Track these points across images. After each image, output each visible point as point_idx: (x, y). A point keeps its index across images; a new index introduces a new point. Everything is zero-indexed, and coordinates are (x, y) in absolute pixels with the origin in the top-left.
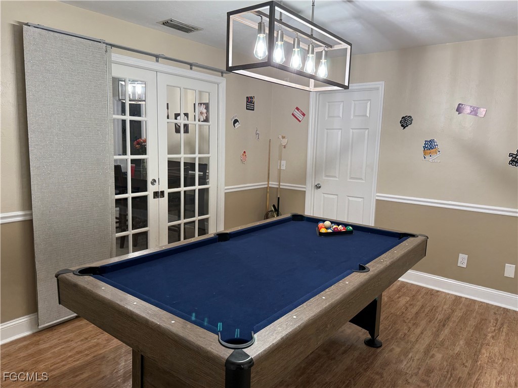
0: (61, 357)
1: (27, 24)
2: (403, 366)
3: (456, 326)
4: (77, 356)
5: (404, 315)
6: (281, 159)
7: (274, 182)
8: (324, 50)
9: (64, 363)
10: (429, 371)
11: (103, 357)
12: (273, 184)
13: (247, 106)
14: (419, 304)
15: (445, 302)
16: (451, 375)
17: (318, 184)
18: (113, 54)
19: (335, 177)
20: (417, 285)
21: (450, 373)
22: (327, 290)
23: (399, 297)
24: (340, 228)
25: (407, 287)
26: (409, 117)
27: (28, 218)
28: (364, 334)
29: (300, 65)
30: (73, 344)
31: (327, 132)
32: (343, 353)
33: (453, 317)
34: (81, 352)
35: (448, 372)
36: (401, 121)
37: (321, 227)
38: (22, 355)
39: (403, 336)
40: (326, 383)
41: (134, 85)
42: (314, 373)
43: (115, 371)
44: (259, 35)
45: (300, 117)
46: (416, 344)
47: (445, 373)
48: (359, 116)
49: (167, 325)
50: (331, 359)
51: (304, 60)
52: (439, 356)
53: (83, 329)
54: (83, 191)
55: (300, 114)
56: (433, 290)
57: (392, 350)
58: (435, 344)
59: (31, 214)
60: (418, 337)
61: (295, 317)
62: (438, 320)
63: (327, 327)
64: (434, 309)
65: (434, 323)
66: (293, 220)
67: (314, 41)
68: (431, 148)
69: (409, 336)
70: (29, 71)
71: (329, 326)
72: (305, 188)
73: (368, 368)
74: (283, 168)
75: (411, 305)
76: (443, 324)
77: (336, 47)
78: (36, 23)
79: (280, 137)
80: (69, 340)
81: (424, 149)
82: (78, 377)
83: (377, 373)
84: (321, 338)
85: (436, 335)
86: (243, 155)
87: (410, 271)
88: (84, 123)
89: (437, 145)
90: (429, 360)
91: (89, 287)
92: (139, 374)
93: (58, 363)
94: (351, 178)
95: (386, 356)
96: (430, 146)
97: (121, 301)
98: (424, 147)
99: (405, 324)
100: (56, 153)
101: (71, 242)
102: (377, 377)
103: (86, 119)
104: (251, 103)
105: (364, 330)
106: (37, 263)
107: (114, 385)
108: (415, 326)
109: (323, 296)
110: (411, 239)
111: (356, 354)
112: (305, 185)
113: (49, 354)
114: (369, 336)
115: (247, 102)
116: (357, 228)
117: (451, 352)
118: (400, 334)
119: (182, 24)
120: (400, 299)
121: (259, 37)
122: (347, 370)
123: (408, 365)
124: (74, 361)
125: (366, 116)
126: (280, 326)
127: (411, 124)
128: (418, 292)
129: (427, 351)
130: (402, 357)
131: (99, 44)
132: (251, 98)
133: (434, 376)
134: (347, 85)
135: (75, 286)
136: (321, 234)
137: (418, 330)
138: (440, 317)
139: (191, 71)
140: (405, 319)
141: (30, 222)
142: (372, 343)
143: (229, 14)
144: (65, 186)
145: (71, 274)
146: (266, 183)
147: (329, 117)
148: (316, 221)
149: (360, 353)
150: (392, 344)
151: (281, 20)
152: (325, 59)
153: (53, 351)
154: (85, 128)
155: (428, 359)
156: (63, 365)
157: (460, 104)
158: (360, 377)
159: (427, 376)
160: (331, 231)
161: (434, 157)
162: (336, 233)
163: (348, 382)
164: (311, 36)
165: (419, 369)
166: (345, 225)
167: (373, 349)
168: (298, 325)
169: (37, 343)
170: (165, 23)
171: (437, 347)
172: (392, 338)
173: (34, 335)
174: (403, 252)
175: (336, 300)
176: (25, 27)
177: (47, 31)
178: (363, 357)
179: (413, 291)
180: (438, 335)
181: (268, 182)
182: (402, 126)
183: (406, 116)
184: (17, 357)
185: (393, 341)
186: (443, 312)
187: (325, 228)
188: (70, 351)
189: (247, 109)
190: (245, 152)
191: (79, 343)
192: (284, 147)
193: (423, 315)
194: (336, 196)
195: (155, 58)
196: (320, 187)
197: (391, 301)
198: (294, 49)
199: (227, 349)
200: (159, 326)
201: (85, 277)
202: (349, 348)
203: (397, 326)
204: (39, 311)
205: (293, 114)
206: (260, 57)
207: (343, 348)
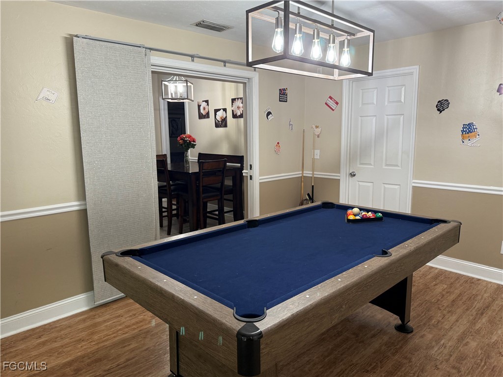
0: (112, 330)
1: (77, 36)
2: (433, 352)
3: (496, 315)
4: (126, 330)
5: (439, 302)
6: (314, 148)
7: (309, 171)
8: (347, 39)
9: (114, 335)
10: (462, 358)
11: (148, 332)
12: (308, 173)
13: (280, 98)
14: (457, 292)
15: (485, 291)
16: (485, 363)
17: (353, 172)
18: (152, 57)
19: (370, 164)
20: (456, 273)
21: (484, 361)
22: (344, 273)
23: (436, 285)
24: (370, 214)
25: (445, 275)
26: (445, 100)
27: (82, 207)
28: (395, 320)
29: (320, 55)
30: (123, 320)
31: (361, 120)
32: (372, 337)
33: (493, 306)
34: (129, 326)
35: (481, 360)
36: (437, 105)
37: (350, 214)
38: (80, 327)
39: (436, 323)
40: (353, 364)
41: (176, 84)
42: (342, 355)
43: (158, 344)
44: (276, 30)
45: (333, 106)
46: (449, 331)
47: (479, 361)
48: (393, 102)
49: (190, 300)
50: (360, 343)
51: (325, 50)
52: (473, 344)
53: (131, 306)
54: (129, 183)
55: (332, 104)
56: (473, 278)
57: (422, 337)
58: (471, 332)
59: (86, 204)
60: (453, 324)
61: (308, 296)
62: (476, 308)
63: (342, 307)
64: (472, 298)
65: (471, 311)
66: (323, 208)
67: (334, 30)
68: (469, 131)
69: (443, 322)
70: (80, 78)
71: (344, 307)
72: (339, 176)
73: (397, 352)
74: (317, 157)
75: (447, 292)
76: (481, 313)
77: (359, 35)
78: (84, 34)
79: (314, 127)
80: (120, 316)
81: (462, 133)
82: (126, 348)
83: (406, 358)
84: (336, 317)
85: (473, 323)
86: (277, 146)
87: (440, 257)
88: (127, 122)
89: (476, 128)
90: (462, 348)
91: (127, 267)
92: (175, 346)
93: (110, 335)
94: (387, 165)
95: (417, 341)
96: (468, 130)
97: (154, 278)
98: (463, 131)
99: (440, 311)
100: (105, 150)
101: (120, 229)
102: (405, 361)
103: (130, 118)
104: (284, 95)
105: (395, 316)
106: (91, 247)
107: (156, 356)
108: (450, 314)
109: (339, 278)
110: (442, 225)
111: (386, 338)
112: (340, 173)
113: (103, 327)
114: (400, 322)
115: (280, 94)
116: (387, 215)
117: (487, 341)
118: (433, 321)
119: (213, 24)
120: (436, 287)
121: (277, 32)
122: (374, 353)
123: (439, 351)
124: (123, 334)
125: (401, 101)
126: (292, 305)
127: (447, 108)
128: (457, 280)
129: (461, 339)
130: (434, 343)
131: (140, 48)
132: (284, 90)
133: (466, 363)
134: (371, 72)
135: (117, 265)
136: (349, 221)
137: (454, 318)
138: (478, 305)
139: (224, 68)
140: (440, 306)
141: (85, 211)
142: (403, 328)
143: (248, 12)
144: (113, 179)
145: (114, 256)
146: (301, 172)
147: (363, 104)
148: (346, 208)
149: (390, 338)
150: (423, 330)
151: (299, 13)
152: (348, 47)
153: (106, 324)
154: (129, 126)
155: (461, 346)
156: (114, 337)
157: (501, 84)
158: (388, 360)
159: (459, 363)
160: (360, 218)
161: (474, 140)
162: (364, 220)
163: (375, 364)
164: (332, 27)
165: (451, 356)
166: (375, 212)
167: (403, 335)
168: (309, 303)
169: (93, 317)
170: (199, 25)
171: (472, 335)
172: (425, 324)
173: (91, 310)
174: (431, 238)
175: (351, 283)
176: (75, 39)
177: (93, 41)
178: (392, 341)
179: (451, 279)
180: (475, 323)
181: (303, 171)
182: (438, 110)
183: (442, 100)
184: (77, 328)
185: (425, 328)
186: (482, 301)
187: (353, 215)
188: (120, 325)
189: (280, 101)
190: (278, 143)
191: (128, 319)
192: (318, 137)
193: (461, 302)
194: (372, 184)
195: (191, 58)
196: (354, 175)
197: (427, 288)
198: (314, 41)
199: (240, 322)
200: (183, 301)
201: (126, 258)
202: (379, 333)
203: (431, 313)
204: (95, 289)
205: (326, 104)
206: (278, 51)
207: (373, 332)
